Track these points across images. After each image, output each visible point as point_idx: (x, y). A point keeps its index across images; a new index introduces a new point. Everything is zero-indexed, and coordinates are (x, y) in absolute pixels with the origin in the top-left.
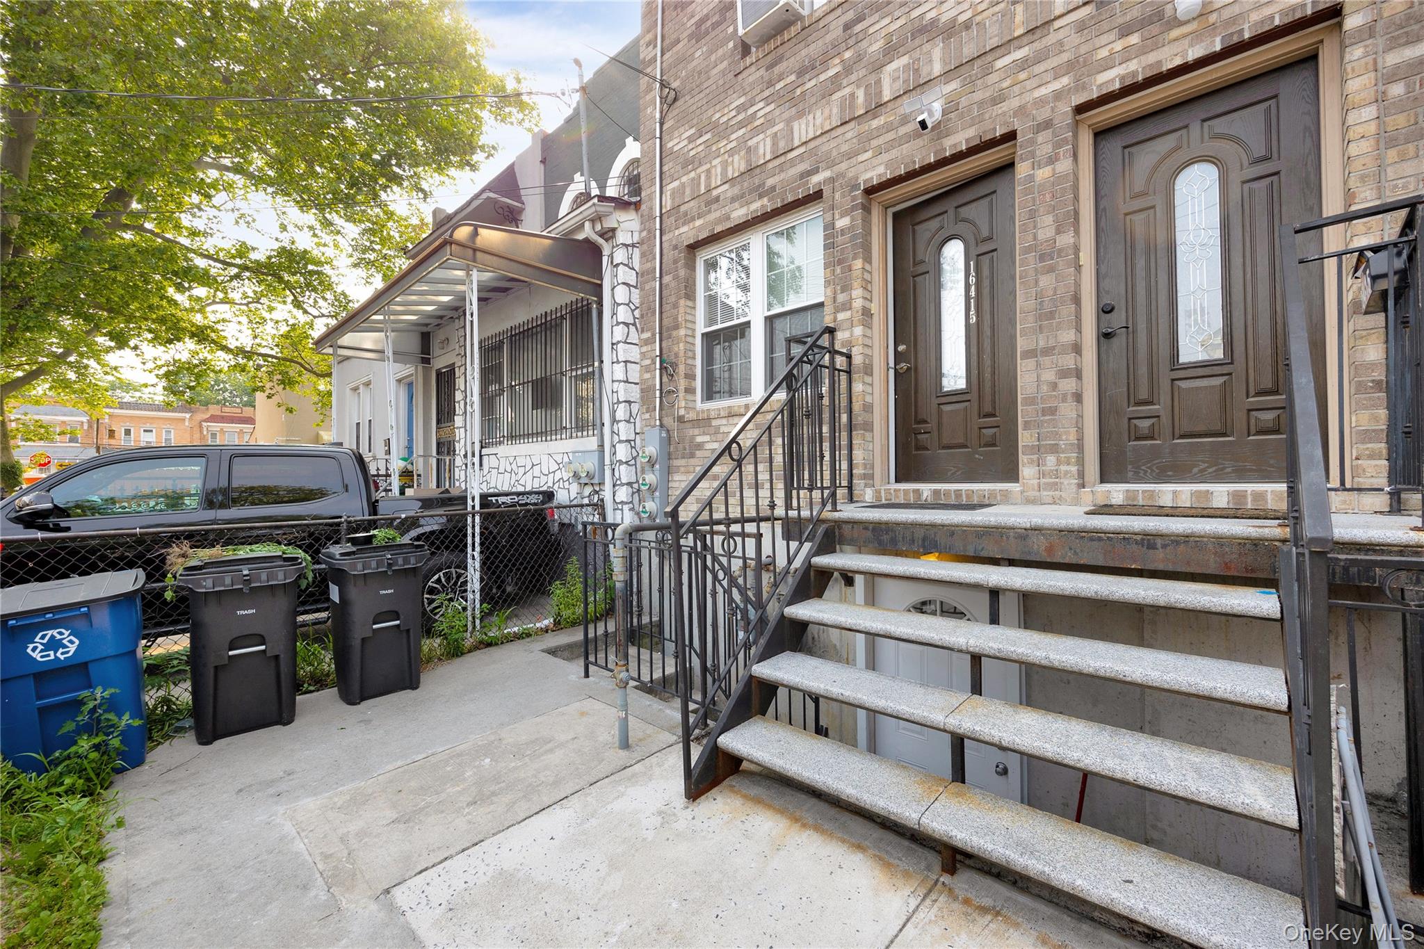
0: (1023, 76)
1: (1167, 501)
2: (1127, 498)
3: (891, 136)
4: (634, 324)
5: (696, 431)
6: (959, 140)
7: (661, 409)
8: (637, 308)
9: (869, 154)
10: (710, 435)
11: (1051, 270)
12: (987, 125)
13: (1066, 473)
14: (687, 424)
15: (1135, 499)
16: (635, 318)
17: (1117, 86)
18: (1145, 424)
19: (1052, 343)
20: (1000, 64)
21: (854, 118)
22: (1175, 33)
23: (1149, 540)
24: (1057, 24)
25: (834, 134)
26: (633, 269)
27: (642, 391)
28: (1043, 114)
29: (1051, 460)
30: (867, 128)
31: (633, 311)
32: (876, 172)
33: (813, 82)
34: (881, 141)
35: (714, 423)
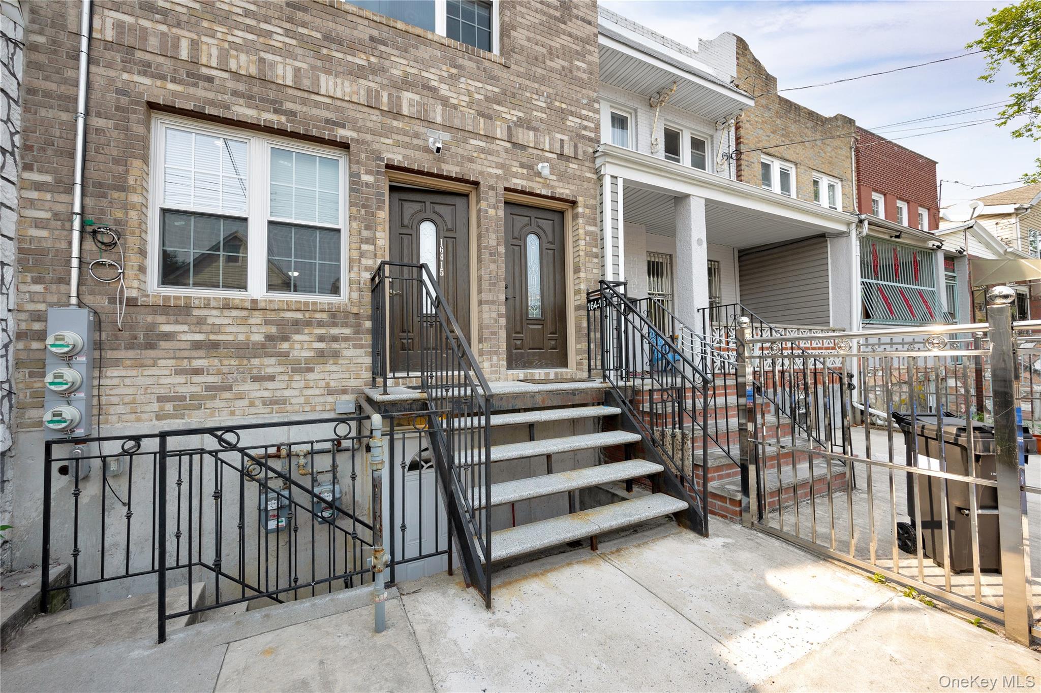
0: (482, 156)
1: (537, 377)
2: (525, 377)
3: (407, 139)
4: (12, 154)
5: (160, 319)
6: (451, 169)
7: (80, 284)
8: (17, 132)
9: (390, 141)
10: (189, 325)
11: (494, 262)
12: (465, 171)
13: (503, 365)
14: (138, 309)
15: (527, 377)
16: (13, 145)
17: (520, 188)
18: (519, 342)
19: (495, 299)
20: (472, 142)
21: (379, 109)
22: (538, 179)
23: (574, 392)
24: (498, 142)
25: (360, 108)
26: (14, 75)
27: (20, 250)
28: (492, 182)
29: (495, 358)
30: (389, 122)
31: (12, 135)
32: (397, 158)
33: (340, 55)
34: (400, 138)
35: (196, 312)
